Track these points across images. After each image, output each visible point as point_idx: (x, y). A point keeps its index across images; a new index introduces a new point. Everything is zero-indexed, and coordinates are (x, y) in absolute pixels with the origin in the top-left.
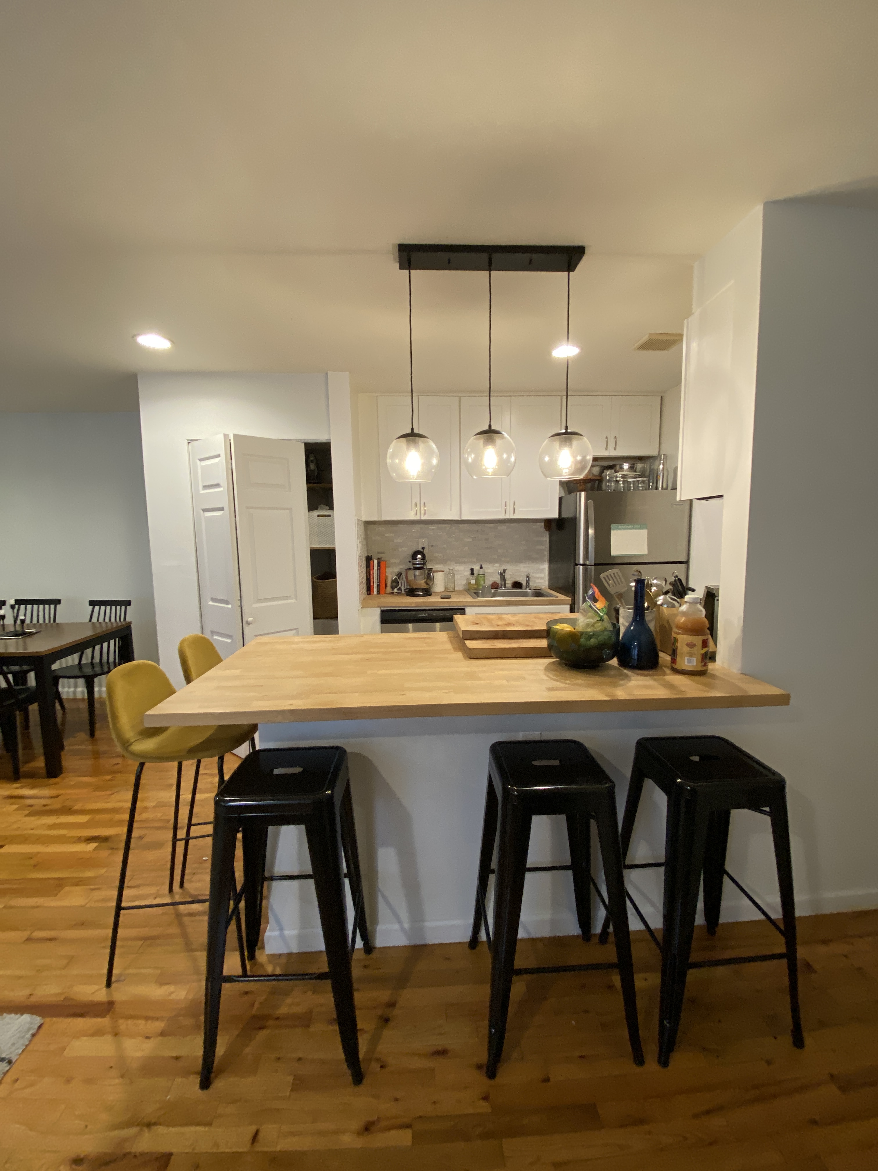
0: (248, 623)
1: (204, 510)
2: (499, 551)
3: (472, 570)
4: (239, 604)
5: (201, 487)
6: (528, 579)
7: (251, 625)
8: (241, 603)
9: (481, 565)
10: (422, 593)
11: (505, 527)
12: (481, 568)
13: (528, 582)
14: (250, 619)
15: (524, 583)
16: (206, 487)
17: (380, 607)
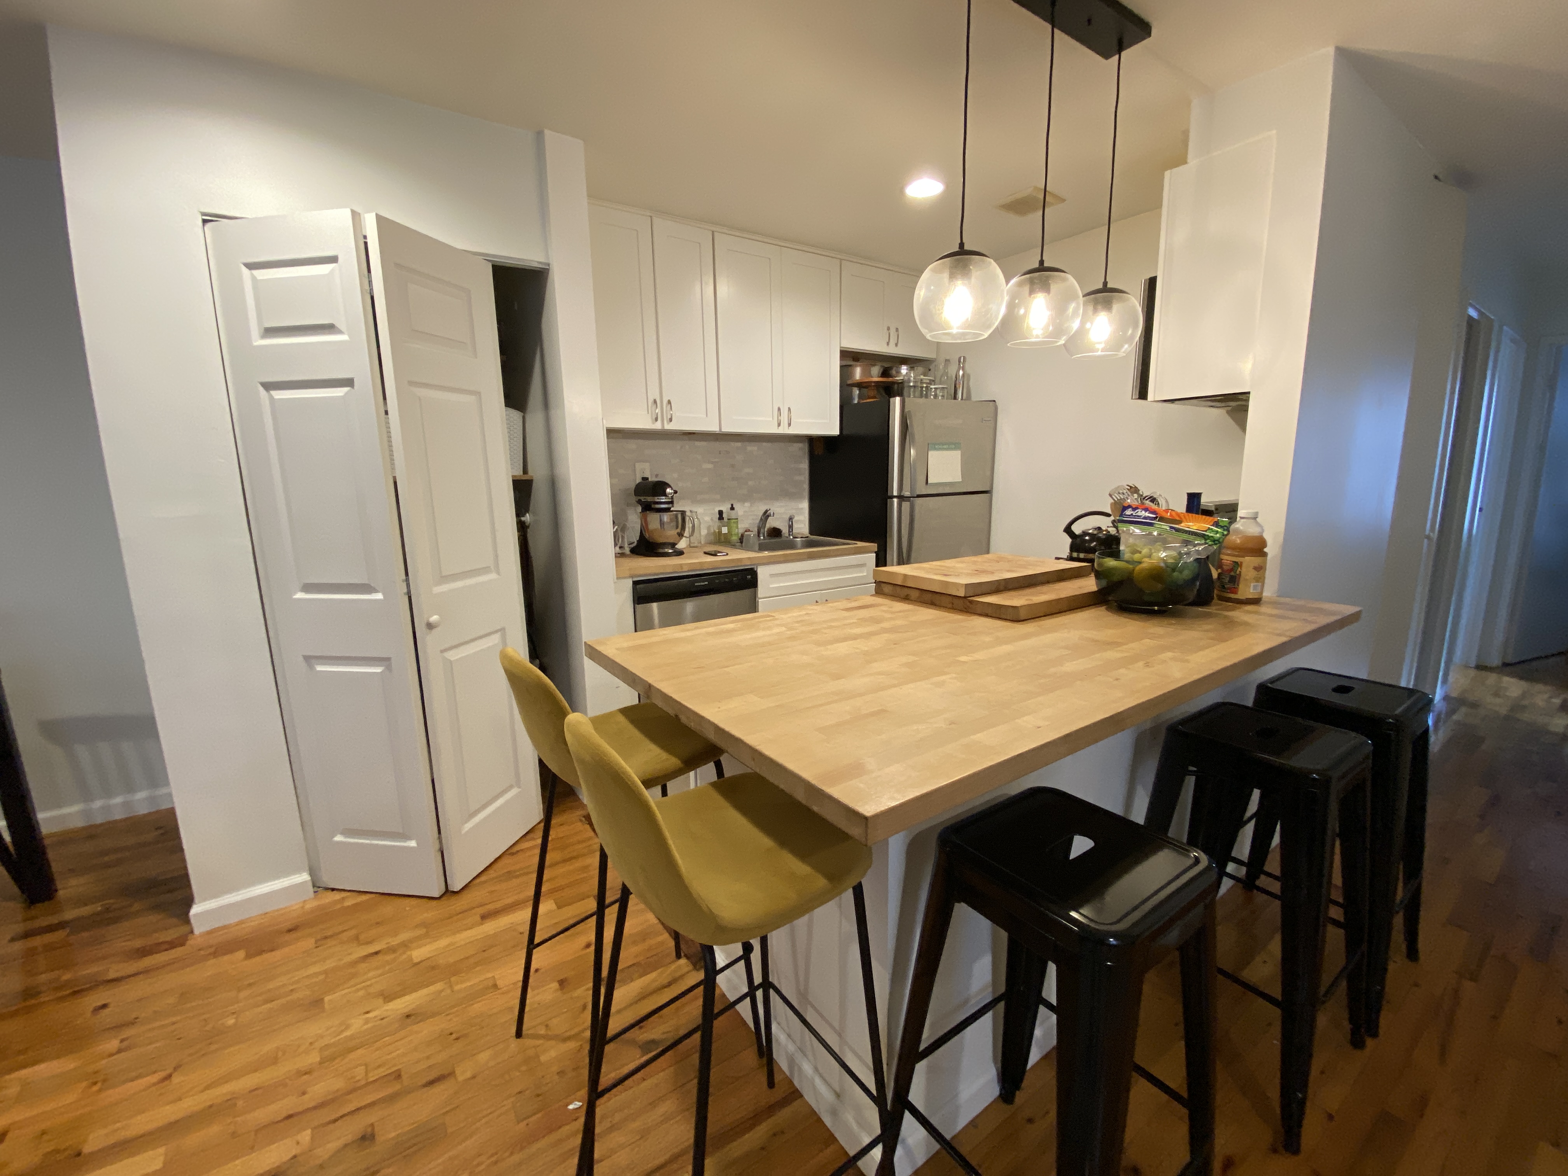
0: (430, 626)
1: (268, 386)
2: (750, 483)
3: (721, 513)
4: (405, 590)
5: (255, 331)
6: (791, 523)
7: (434, 631)
8: (408, 586)
9: (732, 505)
10: (670, 551)
11: (755, 448)
12: (732, 508)
13: (791, 527)
14: (434, 618)
15: (785, 530)
16: (270, 332)
17: (632, 577)
